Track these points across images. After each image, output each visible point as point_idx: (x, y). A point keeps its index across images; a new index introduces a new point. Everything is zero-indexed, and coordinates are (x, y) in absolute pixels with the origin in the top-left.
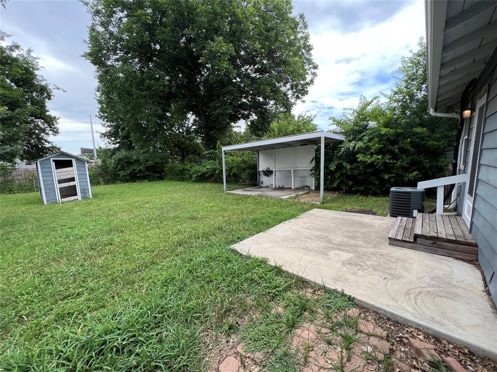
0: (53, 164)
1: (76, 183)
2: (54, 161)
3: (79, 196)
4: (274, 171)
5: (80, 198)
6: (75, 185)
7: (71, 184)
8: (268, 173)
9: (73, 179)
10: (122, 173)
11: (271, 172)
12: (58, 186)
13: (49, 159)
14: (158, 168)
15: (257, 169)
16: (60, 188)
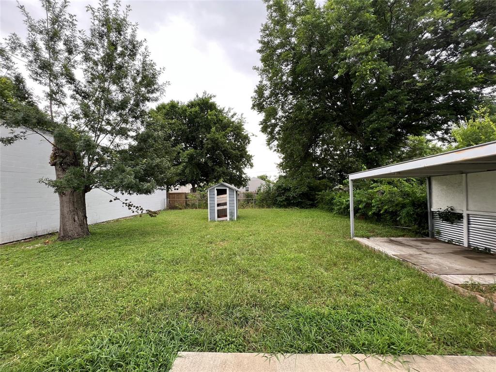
0: (216, 192)
1: (227, 207)
2: (217, 189)
3: (228, 218)
4: (465, 215)
5: (228, 219)
6: (226, 209)
7: (224, 207)
8: (452, 217)
9: (225, 204)
10: (279, 199)
11: (460, 217)
12: (216, 208)
13: (214, 188)
14: (312, 195)
15: (426, 208)
16: (218, 210)
